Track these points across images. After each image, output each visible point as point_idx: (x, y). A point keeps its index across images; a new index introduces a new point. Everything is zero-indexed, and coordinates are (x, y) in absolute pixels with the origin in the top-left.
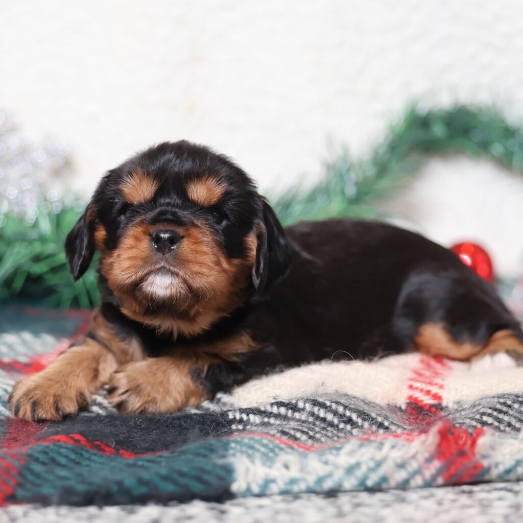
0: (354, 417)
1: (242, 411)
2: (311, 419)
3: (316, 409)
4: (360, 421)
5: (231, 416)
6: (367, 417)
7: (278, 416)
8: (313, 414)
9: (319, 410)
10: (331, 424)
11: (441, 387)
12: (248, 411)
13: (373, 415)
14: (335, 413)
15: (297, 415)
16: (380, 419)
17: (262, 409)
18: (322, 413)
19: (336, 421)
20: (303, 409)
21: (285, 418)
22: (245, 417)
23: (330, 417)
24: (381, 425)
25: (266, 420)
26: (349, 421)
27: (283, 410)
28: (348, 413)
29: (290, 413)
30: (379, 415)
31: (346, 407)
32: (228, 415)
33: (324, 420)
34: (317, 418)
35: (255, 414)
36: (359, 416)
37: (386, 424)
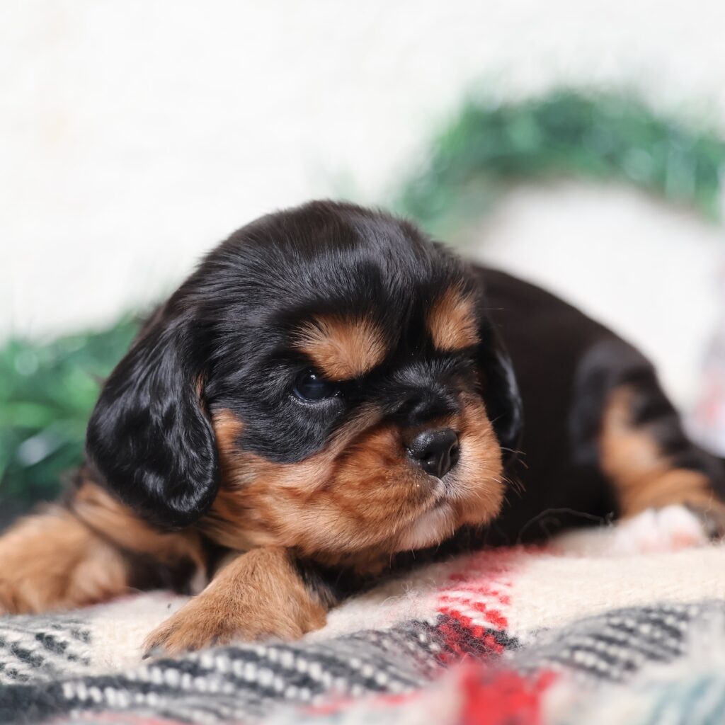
0: (315, 671)
1: (91, 682)
2: (229, 688)
3: (237, 666)
4: (326, 679)
5: (68, 692)
6: (339, 670)
7: (163, 689)
8: (231, 677)
9: (243, 668)
10: (269, 693)
11: (505, 600)
12: (103, 683)
13: (355, 663)
14: (277, 669)
15: (201, 683)
16: (368, 671)
17: (131, 676)
18: (249, 672)
19: (279, 684)
20: (213, 670)
21: (177, 692)
22: (96, 694)
23: (266, 678)
24: (370, 684)
25: (140, 698)
26: (305, 681)
27: (172, 676)
28: (302, 666)
29: (186, 681)
30: (365, 661)
31: (297, 653)
32: (61, 691)
33: (254, 686)
34: (241, 683)
35: (116, 687)
36: (324, 669)
37: (382, 679)
